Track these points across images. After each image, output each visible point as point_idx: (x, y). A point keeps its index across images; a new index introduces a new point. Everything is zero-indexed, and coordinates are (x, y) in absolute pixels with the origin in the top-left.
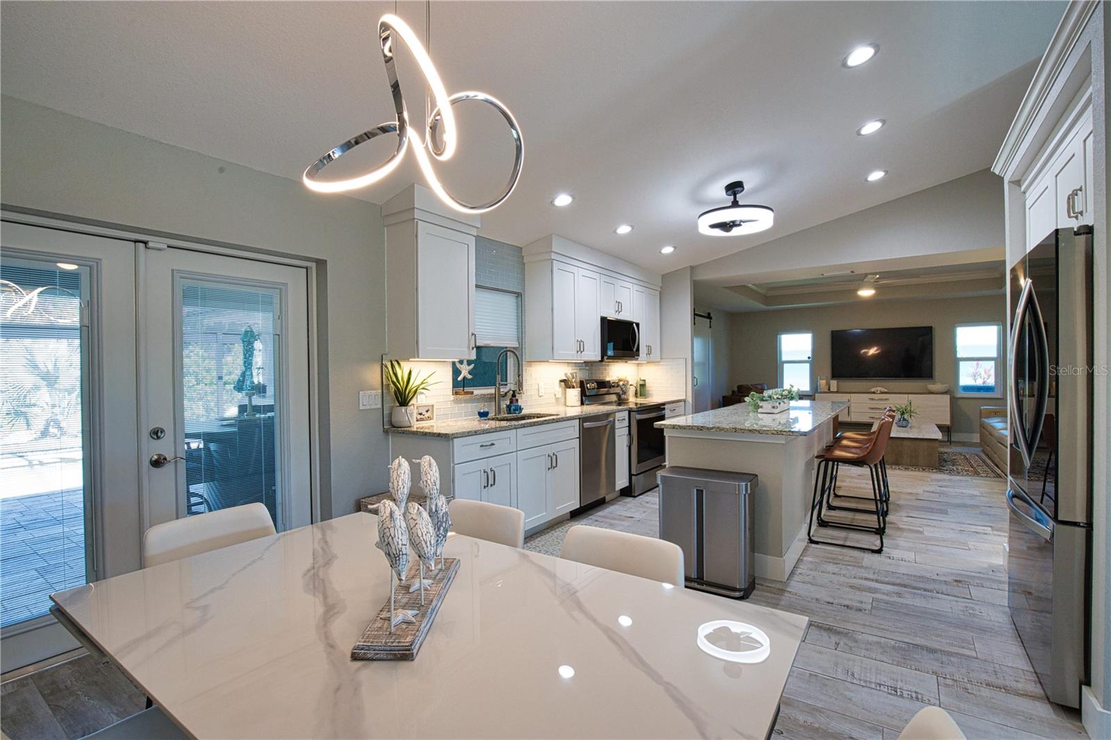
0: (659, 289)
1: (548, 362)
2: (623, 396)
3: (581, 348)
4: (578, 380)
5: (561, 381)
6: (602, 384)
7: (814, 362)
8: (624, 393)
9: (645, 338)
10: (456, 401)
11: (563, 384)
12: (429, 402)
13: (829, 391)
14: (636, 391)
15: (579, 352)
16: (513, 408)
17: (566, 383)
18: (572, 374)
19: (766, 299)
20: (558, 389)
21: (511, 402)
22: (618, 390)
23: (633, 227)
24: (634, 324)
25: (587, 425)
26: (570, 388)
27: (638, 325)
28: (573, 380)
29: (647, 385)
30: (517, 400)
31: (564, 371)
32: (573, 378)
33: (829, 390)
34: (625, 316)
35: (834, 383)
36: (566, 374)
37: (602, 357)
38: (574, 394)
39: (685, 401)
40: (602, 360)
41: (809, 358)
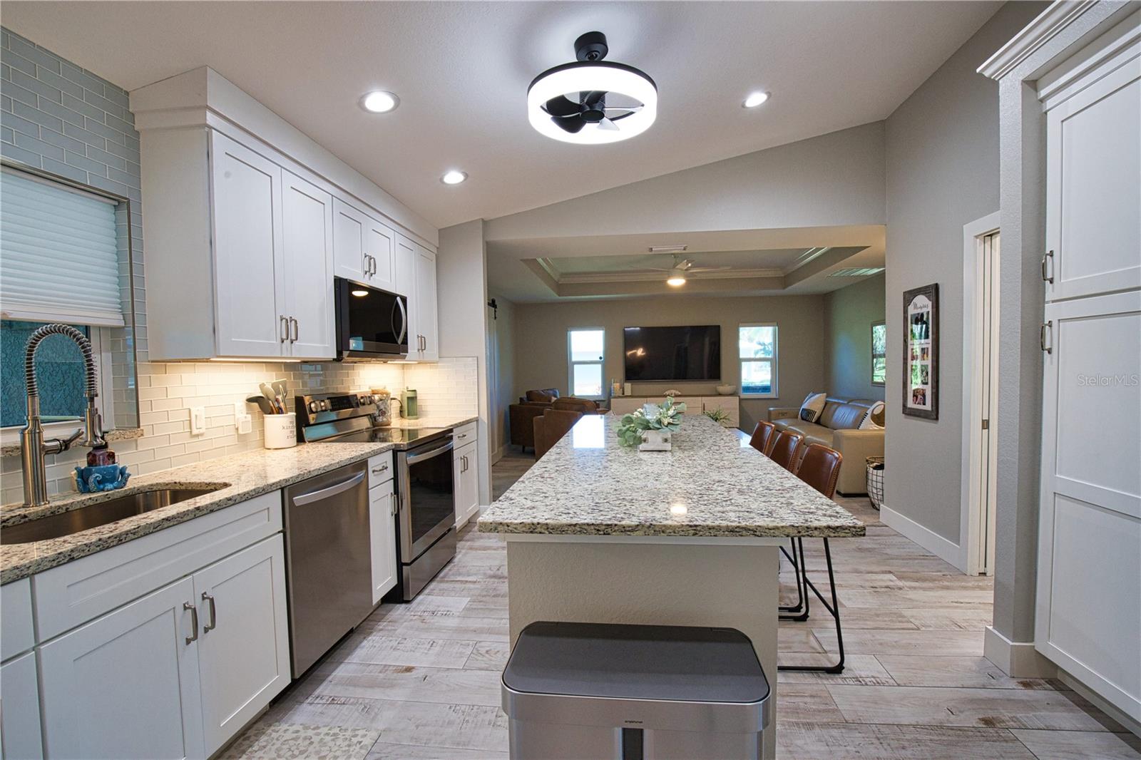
0: (436, 252)
1: (207, 361)
2: (380, 419)
3: (290, 329)
4: (291, 396)
5: (250, 400)
6: (343, 402)
7: (606, 363)
8: (383, 413)
9: (416, 321)
11: (256, 405)
13: (624, 396)
14: (401, 407)
15: (287, 342)
16: (96, 476)
17: (263, 404)
18: (274, 386)
19: (560, 288)
20: (243, 417)
21: (92, 461)
22: (371, 409)
23: (397, 100)
24: (398, 298)
25: (300, 499)
26: (272, 413)
27: (404, 300)
28: (280, 397)
29: (418, 398)
30: (112, 456)
31: (257, 381)
32: (278, 393)
33: (623, 394)
34: (383, 282)
35: (628, 386)
36: (262, 386)
37: (339, 353)
38: (281, 426)
39: (477, 420)
40: (339, 359)
41: (601, 358)
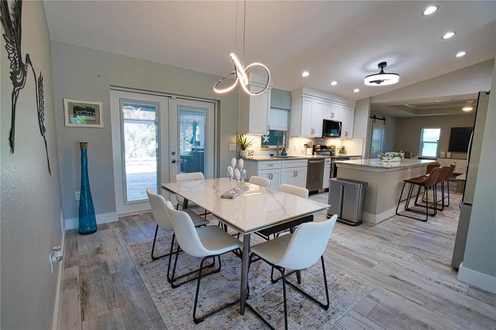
0: (355, 107)
1: (299, 137)
2: (333, 153)
3: (313, 132)
4: (312, 145)
5: (305, 145)
6: (325, 147)
7: (440, 143)
8: (333, 151)
9: (344, 129)
10: (262, 150)
11: (306, 146)
12: (253, 149)
14: (340, 151)
15: (312, 134)
16: (283, 154)
17: (307, 146)
18: (309, 142)
19: (416, 111)
20: (303, 148)
21: (283, 152)
22: (330, 150)
23: (338, 82)
24: (339, 123)
25: (311, 162)
26: (308, 148)
27: (341, 123)
28: (310, 145)
29: (345, 149)
30: (285, 151)
31: (307, 141)
32: (310, 144)
33: (446, 157)
34: (335, 119)
35: (449, 154)
36: (307, 142)
37: (323, 136)
38: (310, 150)
39: (361, 156)
40: (323, 137)
41: (438, 141)
